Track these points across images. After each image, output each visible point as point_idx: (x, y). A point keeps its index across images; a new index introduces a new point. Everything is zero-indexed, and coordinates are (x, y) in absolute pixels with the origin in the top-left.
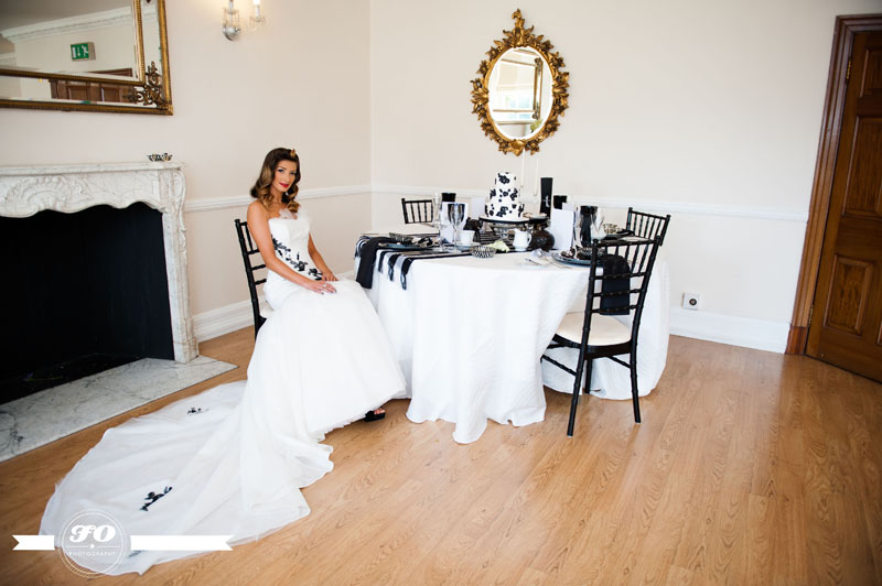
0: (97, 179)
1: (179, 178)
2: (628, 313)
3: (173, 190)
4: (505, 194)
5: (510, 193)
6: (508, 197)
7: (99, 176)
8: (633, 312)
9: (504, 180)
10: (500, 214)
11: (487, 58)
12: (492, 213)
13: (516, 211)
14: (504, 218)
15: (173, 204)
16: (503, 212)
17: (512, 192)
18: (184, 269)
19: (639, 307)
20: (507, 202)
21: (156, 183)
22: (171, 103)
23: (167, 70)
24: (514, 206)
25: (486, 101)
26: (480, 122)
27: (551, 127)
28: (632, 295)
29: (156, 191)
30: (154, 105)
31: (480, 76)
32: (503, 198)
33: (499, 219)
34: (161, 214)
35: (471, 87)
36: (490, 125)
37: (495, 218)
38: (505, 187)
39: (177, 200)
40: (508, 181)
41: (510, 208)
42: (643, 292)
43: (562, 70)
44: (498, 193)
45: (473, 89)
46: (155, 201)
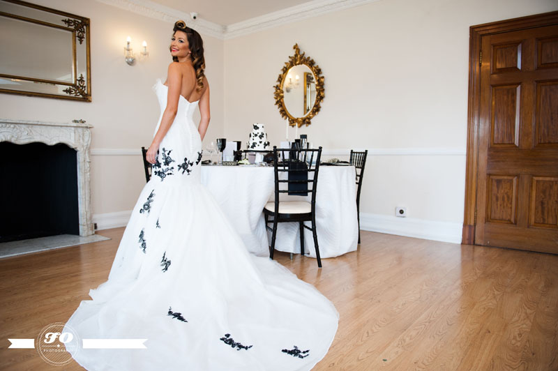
0: (38, 128)
1: (87, 132)
2: (307, 195)
3: (83, 139)
4: (256, 135)
5: (259, 135)
6: (258, 137)
7: (39, 127)
8: (310, 194)
9: (256, 128)
10: (252, 147)
11: (282, 73)
12: (249, 147)
13: (262, 145)
14: (255, 149)
15: (83, 146)
16: (254, 145)
17: (260, 134)
18: (87, 183)
19: (314, 191)
20: (257, 140)
21: (73, 134)
22: (90, 95)
23: (89, 80)
24: (261, 142)
25: (282, 97)
26: (279, 110)
27: (317, 109)
28: (309, 183)
29: (73, 138)
30: (81, 96)
31: (278, 83)
32: (255, 138)
33: (252, 149)
34: (76, 152)
35: (274, 90)
36: (284, 110)
37: (250, 149)
38: (256, 132)
39: (85, 144)
40: (258, 128)
41: (258, 143)
42: (315, 181)
43: (321, 76)
44: (252, 135)
45: (275, 91)
46: (72, 142)
